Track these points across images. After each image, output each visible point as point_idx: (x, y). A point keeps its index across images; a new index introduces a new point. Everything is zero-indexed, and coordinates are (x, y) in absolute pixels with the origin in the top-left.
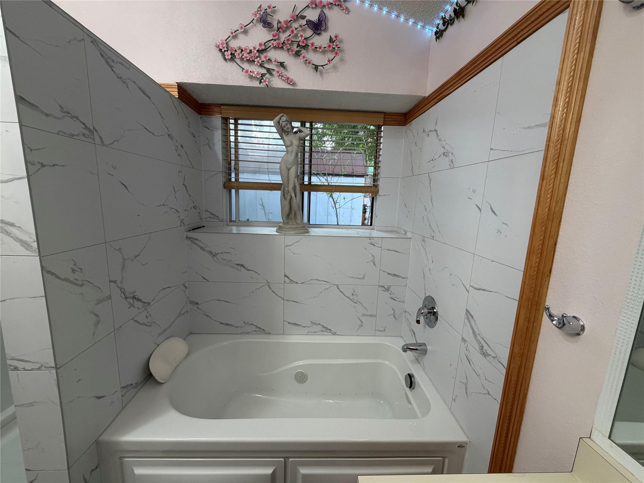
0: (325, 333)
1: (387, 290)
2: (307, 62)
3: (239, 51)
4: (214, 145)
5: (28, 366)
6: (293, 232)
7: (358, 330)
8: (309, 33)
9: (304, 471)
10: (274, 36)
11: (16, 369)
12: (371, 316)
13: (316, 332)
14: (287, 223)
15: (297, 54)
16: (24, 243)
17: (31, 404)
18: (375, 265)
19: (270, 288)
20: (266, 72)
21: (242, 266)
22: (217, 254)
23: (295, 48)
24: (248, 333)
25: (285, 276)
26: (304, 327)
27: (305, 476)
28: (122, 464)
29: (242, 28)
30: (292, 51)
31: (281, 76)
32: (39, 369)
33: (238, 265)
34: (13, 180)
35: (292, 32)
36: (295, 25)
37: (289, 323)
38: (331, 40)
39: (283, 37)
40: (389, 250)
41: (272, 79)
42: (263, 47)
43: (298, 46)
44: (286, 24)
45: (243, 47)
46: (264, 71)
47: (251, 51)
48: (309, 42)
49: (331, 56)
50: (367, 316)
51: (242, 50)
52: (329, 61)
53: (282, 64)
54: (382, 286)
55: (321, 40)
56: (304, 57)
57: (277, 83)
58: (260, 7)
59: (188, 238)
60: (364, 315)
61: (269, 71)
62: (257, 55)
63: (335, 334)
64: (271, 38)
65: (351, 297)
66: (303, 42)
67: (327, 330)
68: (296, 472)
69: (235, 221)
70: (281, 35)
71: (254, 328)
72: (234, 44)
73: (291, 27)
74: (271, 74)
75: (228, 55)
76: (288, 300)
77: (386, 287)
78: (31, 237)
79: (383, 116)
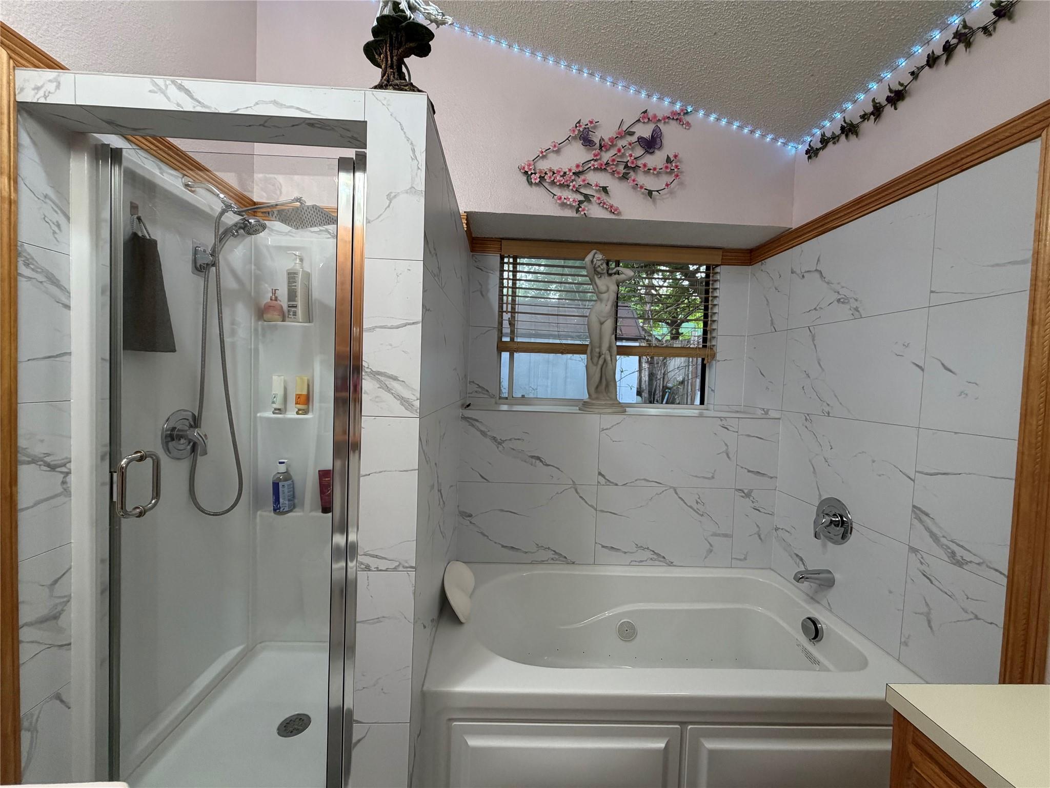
0: (657, 563)
1: (748, 495)
2: (636, 186)
3: (550, 174)
4: (488, 291)
5: (383, 565)
6: (610, 411)
7: (706, 558)
8: (639, 152)
9: (711, 745)
10: (595, 155)
11: (368, 568)
12: (726, 535)
13: (641, 561)
15: (625, 177)
16: (404, 402)
17: (378, 620)
18: (729, 457)
19: (577, 492)
20: (584, 199)
21: (538, 458)
22: (504, 441)
23: (621, 168)
24: (542, 562)
25: (600, 474)
26: (625, 553)
27: (712, 752)
29: (555, 146)
30: (618, 173)
31: (602, 204)
32: (395, 569)
33: (532, 457)
34: (405, 325)
35: (619, 151)
36: (621, 143)
37: (603, 547)
38: (668, 160)
39: (606, 156)
40: (749, 436)
41: (590, 206)
42: (581, 169)
43: (626, 167)
44: (612, 142)
45: (555, 169)
46: (581, 198)
47: (565, 173)
48: (640, 163)
49: (669, 179)
50: (718, 535)
51: (554, 173)
52: (667, 185)
53: (605, 189)
54: (740, 490)
55: (656, 160)
56: (634, 181)
57: (595, 211)
58: (579, 122)
59: (464, 418)
60: (715, 535)
61: (587, 198)
62: (573, 177)
63: (671, 564)
64: (592, 157)
65: (695, 507)
66: (633, 163)
67: (660, 558)
69: (507, 398)
70: (603, 154)
71: (550, 554)
72: (543, 165)
73: (616, 145)
74: (589, 201)
75: (535, 179)
76: (602, 511)
77: (746, 491)
78: (413, 393)
79: (720, 252)
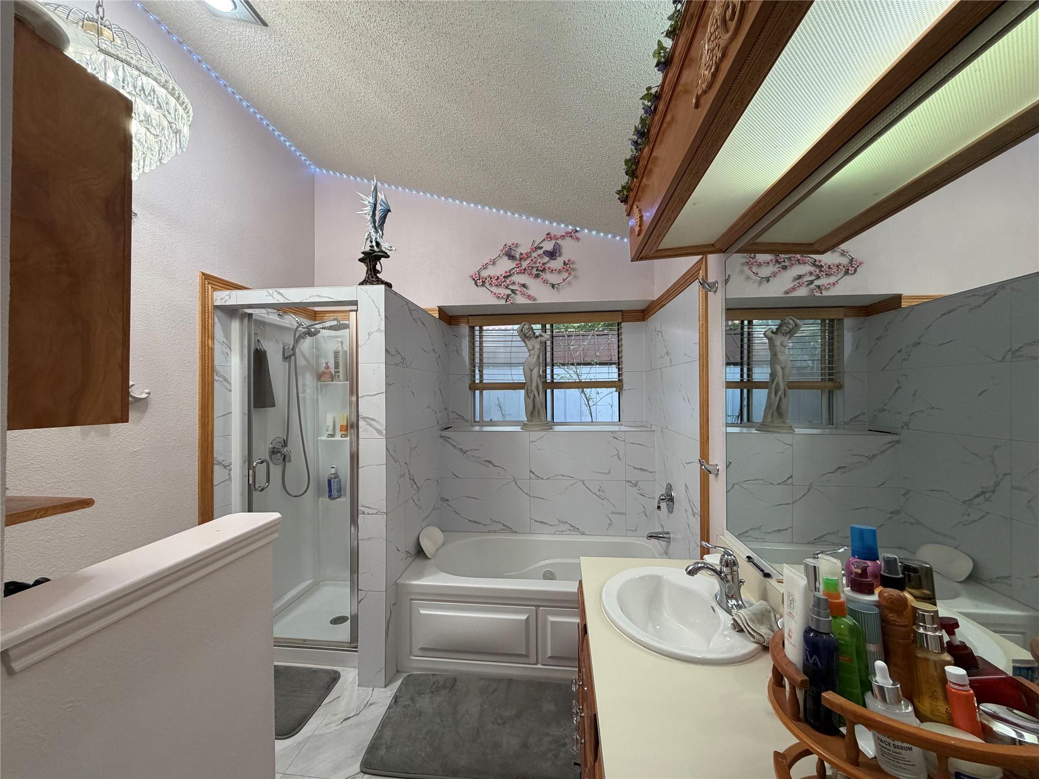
0: (574, 533)
1: (635, 485)
2: (546, 282)
3: (488, 279)
4: (461, 351)
5: (371, 511)
6: (537, 429)
7: (608, 529)
8: (546, 259)
9: (552, 618)
10: (517, 265)
11: (364, 513)
12: (621, 514)
13: (562, 531)
14: (531, 421)
15: (537, 276)
16: (379, 431)
17: (369, 539)
18: (619, 458)
19: (516, 484)
20: (511, 293)
21: (490, 462)
22: (467, 451)
23: (534, 272)
24: (495, 532)
25: (531, 471)
26: (551, 525)
27: (552, 622)
28: (411, 605)
29: (491, 261)
30: (532, 275)
31: (523, 294)
32: (376, 514)
33: (486, 461)
34: (378, 394)
35: (532, 260)
36: (535, 255)
37: (536, 521)
38: (565, 263)
39: (525, 264)
40: (632, 443)
41: (516, 297)
42: (508, 274)
43: (537, 270)
44: (527, 255)
45: (492, 275)
46: (509, 292)
47: (498, 277)
48: (547, 266)
49: (565, 275)
50: (616, 513)
51: (491, 278)
52: (564, 280)
53: (524, 286)
54: (629, 481)
55: (557, 264)
56: (542, 279)
57: (520, 300)
58: (505, 245)
59: (442, 437)
60: (613, 513)
61: (513, 291)
62: (503, 280)
63: (583, 533)
64: (515, 266)
65: (598, 493)
66: (541, 267)
67: (575, 529)
68: (545, 621)
69: (479, 422)
70: (523, 263)
71: (501, 527)
72: (485, 274)
73: (531, 256)
74: (515, 293)
75: (480, 282)
76: (534, 497)
77: (634, 482)
78: (383, 428)
79: (621, 313)
